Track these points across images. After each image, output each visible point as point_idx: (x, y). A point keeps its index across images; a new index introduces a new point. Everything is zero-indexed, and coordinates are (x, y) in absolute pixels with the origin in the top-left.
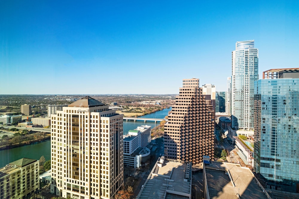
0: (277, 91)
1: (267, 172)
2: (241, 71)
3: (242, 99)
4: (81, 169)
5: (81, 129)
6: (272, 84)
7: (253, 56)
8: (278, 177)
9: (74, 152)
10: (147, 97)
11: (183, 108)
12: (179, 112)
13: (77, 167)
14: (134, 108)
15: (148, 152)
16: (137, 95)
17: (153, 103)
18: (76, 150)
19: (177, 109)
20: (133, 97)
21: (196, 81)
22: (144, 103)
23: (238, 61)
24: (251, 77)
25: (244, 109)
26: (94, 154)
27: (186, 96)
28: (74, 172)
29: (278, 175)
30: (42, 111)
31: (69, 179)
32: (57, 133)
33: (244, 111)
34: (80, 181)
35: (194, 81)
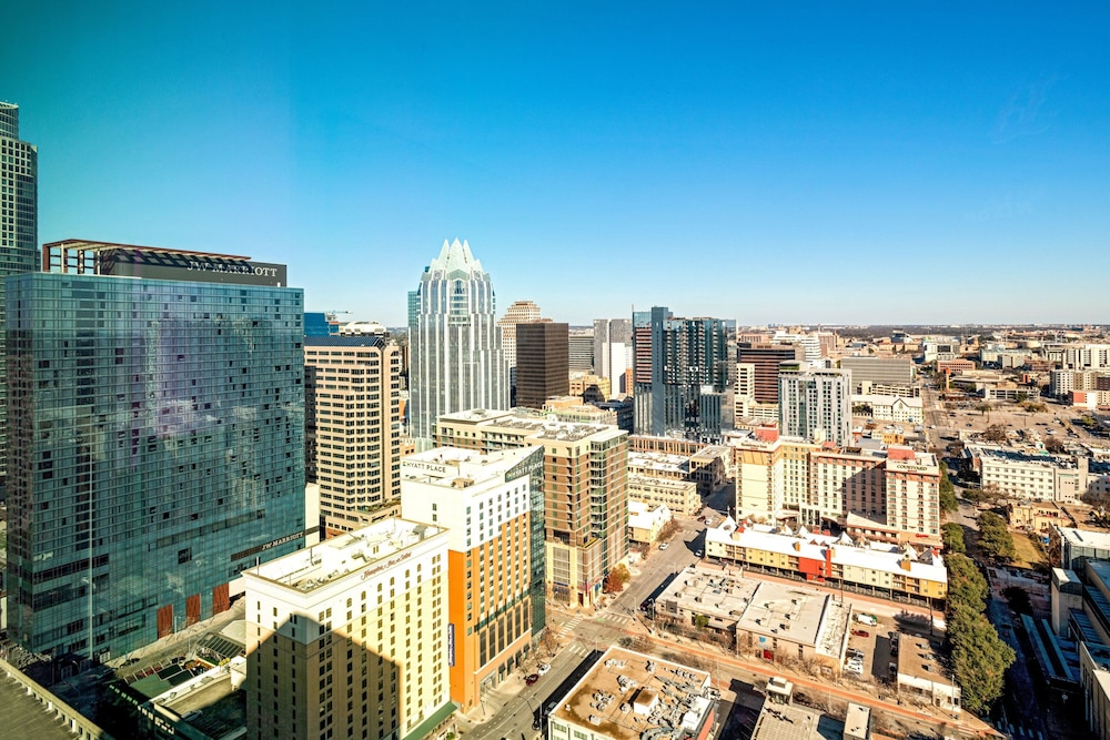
0: (93, 317)
1: (60, 619)
6: (76, 295)
7: (14, 172)
8: (101, 618)
24: (5, 258)
29: (102, 612)
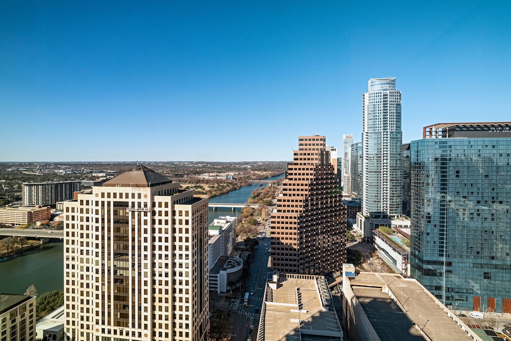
1: (432, 282)
2: (377, 126)
3: (379, 170)
4: (133, 307)
5: (133, 230)
6: (440, 147)
7: (395, 103)
8: (449, 288)
9: (118, 274)
10: (209, 166)
11: (302, 185)
12: (294, 192)
13: (125, 303)
14: (190, 185)
15: (239, 264)
16: (192, 163)
17: (223, 176)
18: (121, 271)
19: (292, 187)
20: (184, 166)
21: (321, 140)
22: (206, 176)
23: (372, 109)
24: (392, 136)
25: (382, 186)
26: (160, 275)
27: (305, 164)
28: (119, 313)
29: (449, 286)
30: (7, 194)
31: (106, 327)
32: (77, 238)
33: (382, 188)
34: (130, 330)
35: (317, 140)
